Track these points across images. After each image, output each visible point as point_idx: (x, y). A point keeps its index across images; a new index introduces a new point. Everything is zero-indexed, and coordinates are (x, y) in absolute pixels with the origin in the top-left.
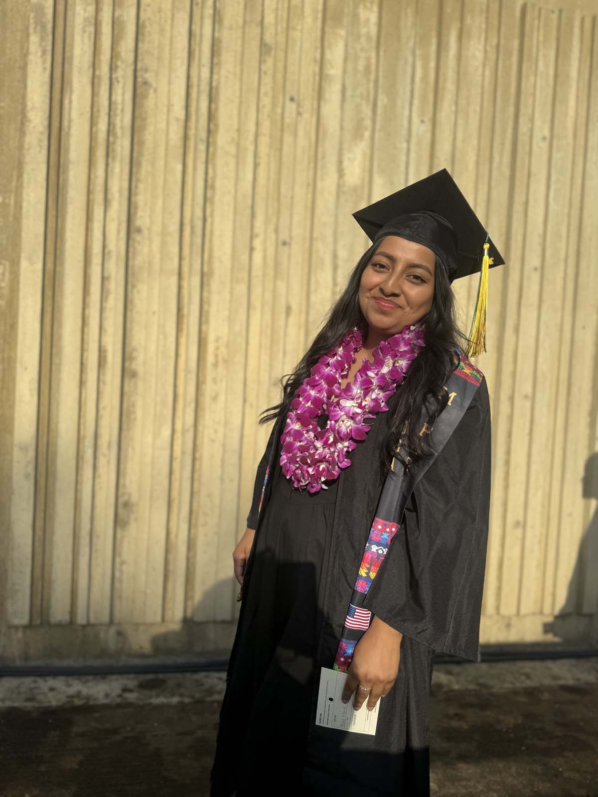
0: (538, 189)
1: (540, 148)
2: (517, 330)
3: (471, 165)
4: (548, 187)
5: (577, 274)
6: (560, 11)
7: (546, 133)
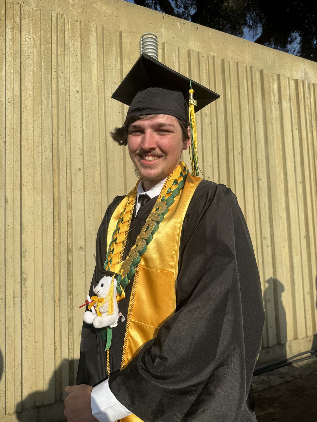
0: (76, 122)
1: (75, 98)
2: (69, 206)
3: (29, 107)
4: (82, 121)
5: (107, 171)
6: (81, 21)
7: (79, 89)
